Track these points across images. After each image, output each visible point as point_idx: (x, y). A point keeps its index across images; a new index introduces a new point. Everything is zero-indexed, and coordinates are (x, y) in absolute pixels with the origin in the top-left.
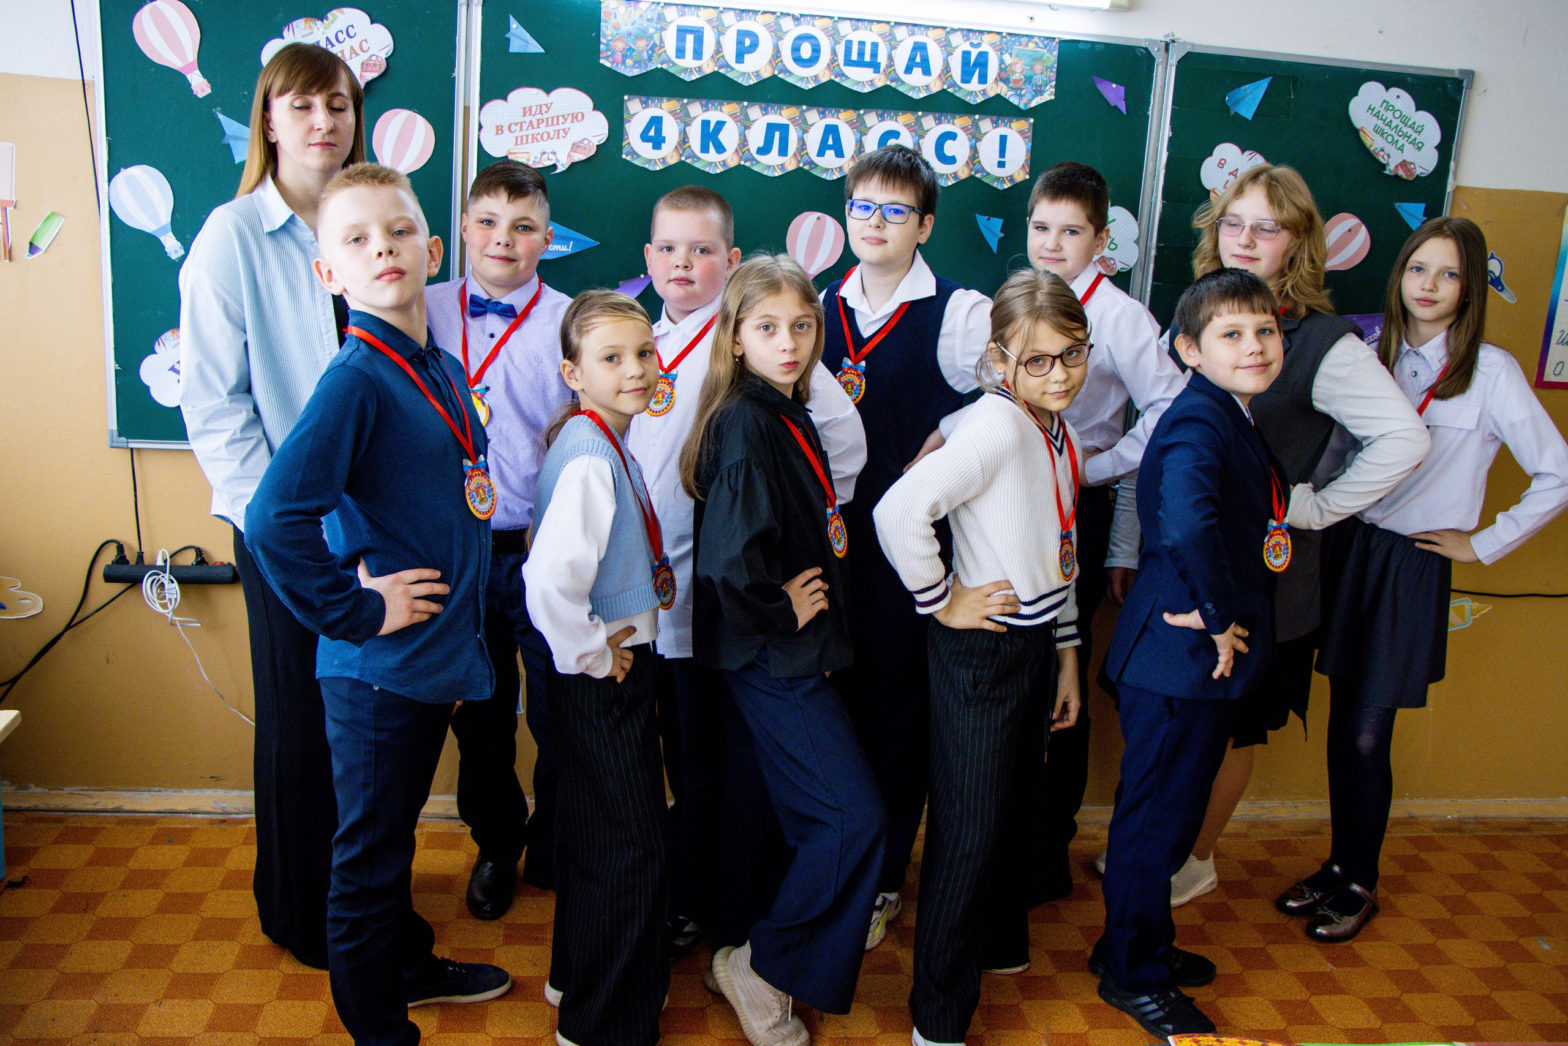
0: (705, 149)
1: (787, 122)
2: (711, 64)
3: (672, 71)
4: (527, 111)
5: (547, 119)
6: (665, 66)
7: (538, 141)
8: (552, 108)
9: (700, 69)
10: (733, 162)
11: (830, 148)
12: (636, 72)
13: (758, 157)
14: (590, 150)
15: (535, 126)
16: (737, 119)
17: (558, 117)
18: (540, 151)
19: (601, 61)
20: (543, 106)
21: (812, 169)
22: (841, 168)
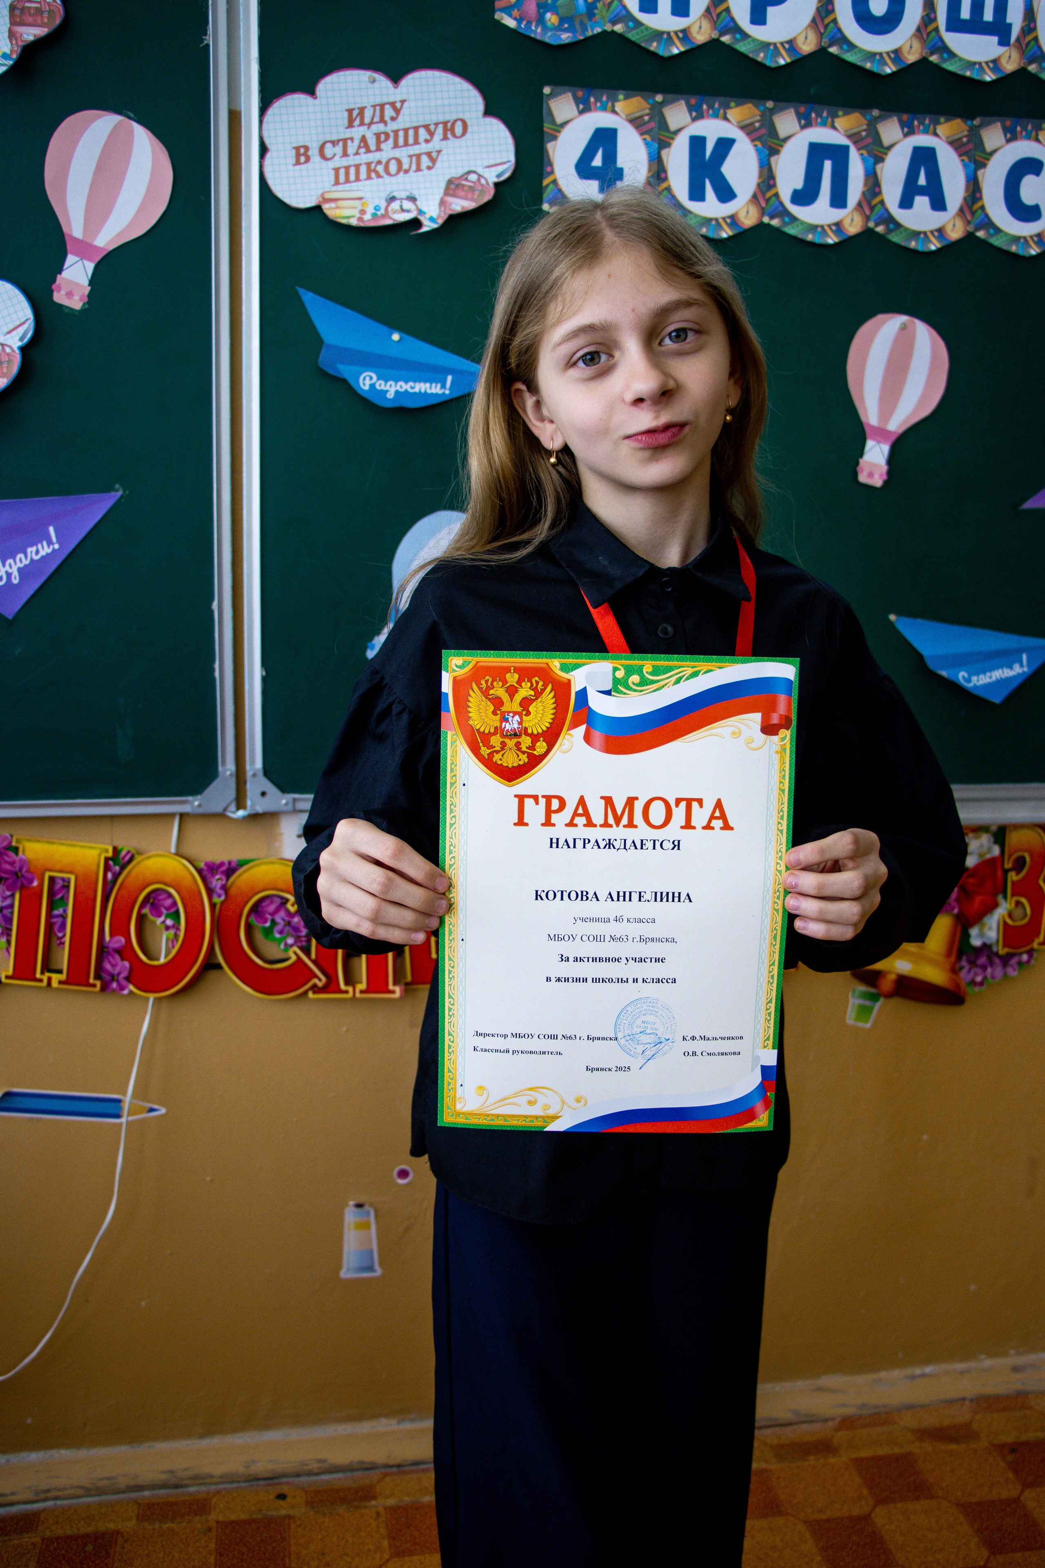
0: (697, 194)
1: (843, 141)
2: (706, 25)
3: (633, 36)
4: (354, 117)
5: (396, 132)
6: (619, 28)
7: (379, 176)
8: (404, 111)
9: (685, 35)
10: (749, 219)
11: (922, 191)
12: (566, 37)
13: (794, 210)
14: (482, 192)
15: (373, 147)
16: (755, 135)
17: (416, 129)
18: (384, 195)
19: (497, 16)
20: (387, 107)
21: (890, 231)
22: (941, 231)
